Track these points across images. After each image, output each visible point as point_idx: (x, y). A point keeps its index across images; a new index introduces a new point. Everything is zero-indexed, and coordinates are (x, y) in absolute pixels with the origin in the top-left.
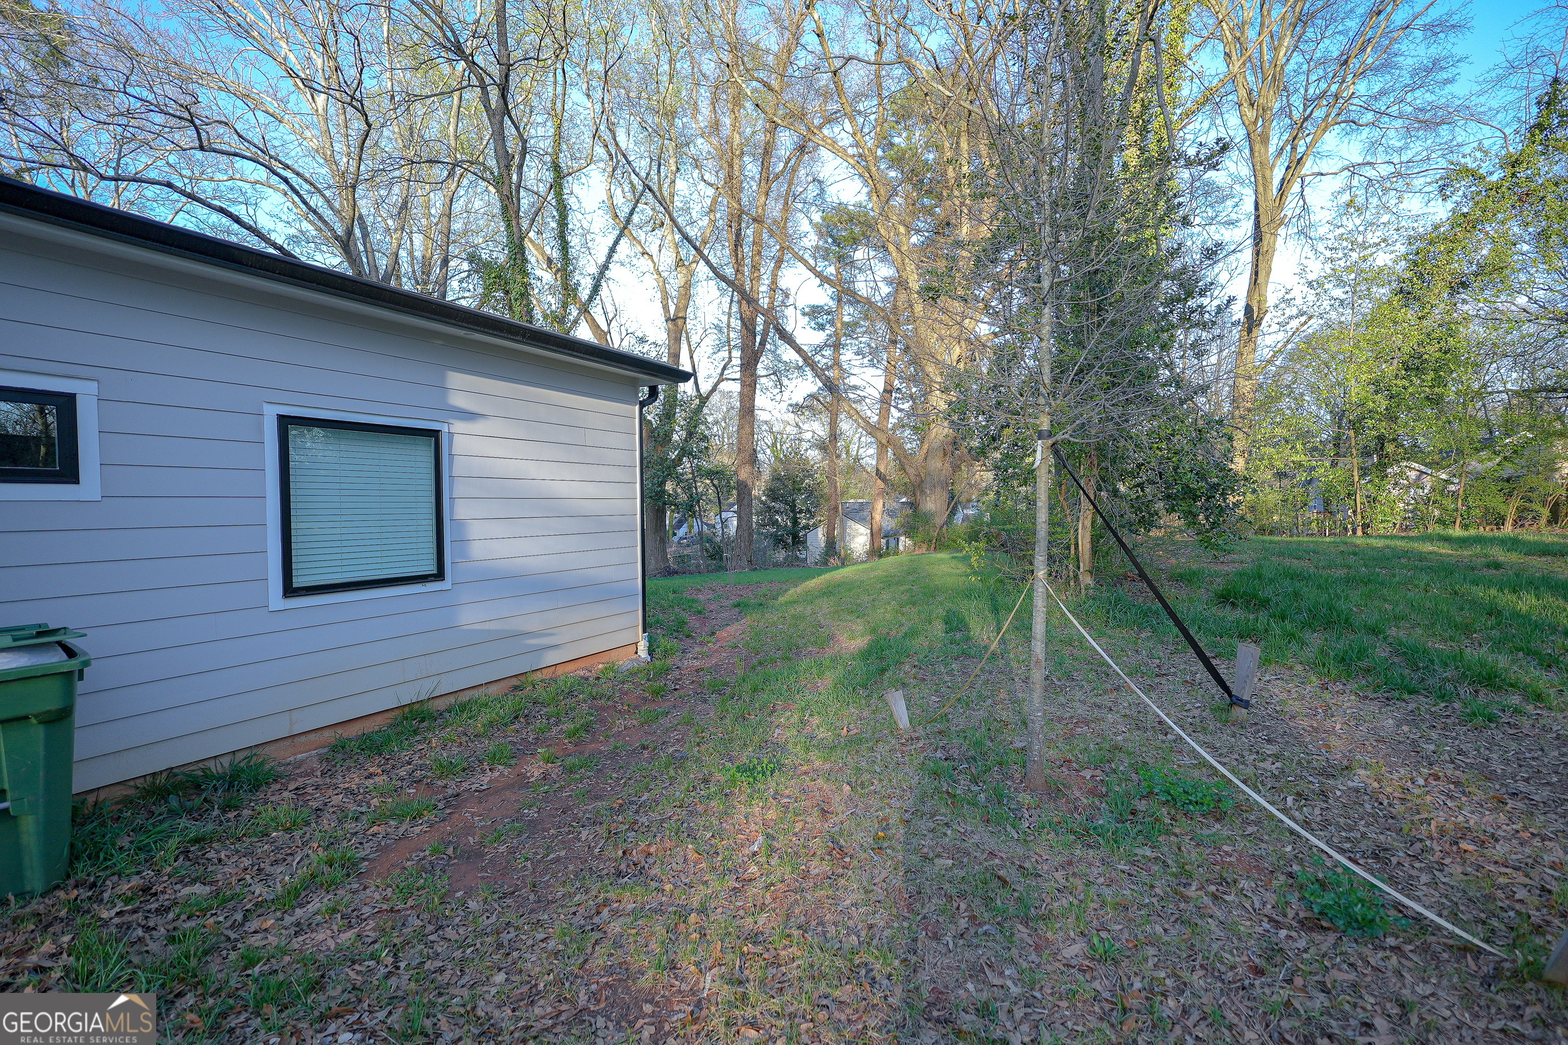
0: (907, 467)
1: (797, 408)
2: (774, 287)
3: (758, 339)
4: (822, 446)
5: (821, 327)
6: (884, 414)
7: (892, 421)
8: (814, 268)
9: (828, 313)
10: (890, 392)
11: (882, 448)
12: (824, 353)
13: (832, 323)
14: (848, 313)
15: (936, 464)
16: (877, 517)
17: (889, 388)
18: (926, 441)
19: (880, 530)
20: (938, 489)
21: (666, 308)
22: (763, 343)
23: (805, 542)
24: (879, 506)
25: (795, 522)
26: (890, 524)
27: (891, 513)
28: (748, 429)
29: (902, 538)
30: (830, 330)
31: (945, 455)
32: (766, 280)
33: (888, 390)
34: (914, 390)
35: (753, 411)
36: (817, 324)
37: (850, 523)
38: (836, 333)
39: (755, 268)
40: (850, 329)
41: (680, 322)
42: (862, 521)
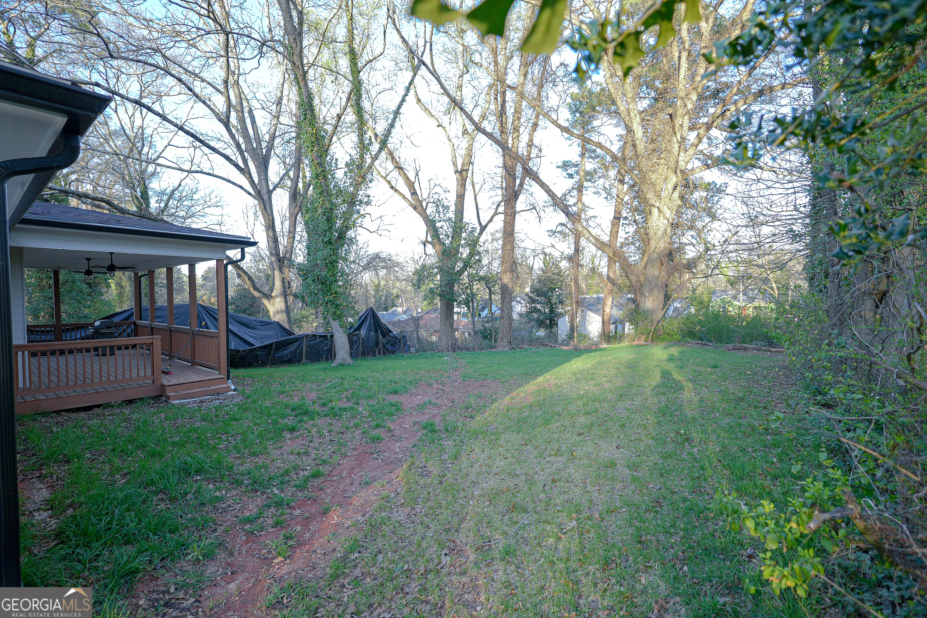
0: (630, 275)
1: (553, 233)
2: (530, 144)
3: (518, 182)
4: (570, 259)
5: (571, 176)
6: (614, 234)
7: (620, 240)
8: (556, 121)
9: (576, 166)
10: (619, 218)
11: (611, 261)
12: (572, 194)
13: (577, 173)
14: (589, 165)
15: (654, 271)
16: (608, 310)
17: (618, 216)
18: (646, 254)
19: (610, 319)
20: (656, 292)
21: (455, 164)
22: (521, 185)
23: (557, 323)
24: (609, 301)
25: (552, 311)
26: (617, 313)
27: (620, 307)
28: (509, 247)
29: (627, 324)
30: (576, 178)
31: (662, 265)
32: (524, 138)
33: (617, 218)
34: (637, 217)
35: (513, 234)
36: (568, 174)
37: (589, 312)
38: (580, 179)
39: (516, 130)
40: (590, 176)
41: (464, 173)
42: (596, 311)
